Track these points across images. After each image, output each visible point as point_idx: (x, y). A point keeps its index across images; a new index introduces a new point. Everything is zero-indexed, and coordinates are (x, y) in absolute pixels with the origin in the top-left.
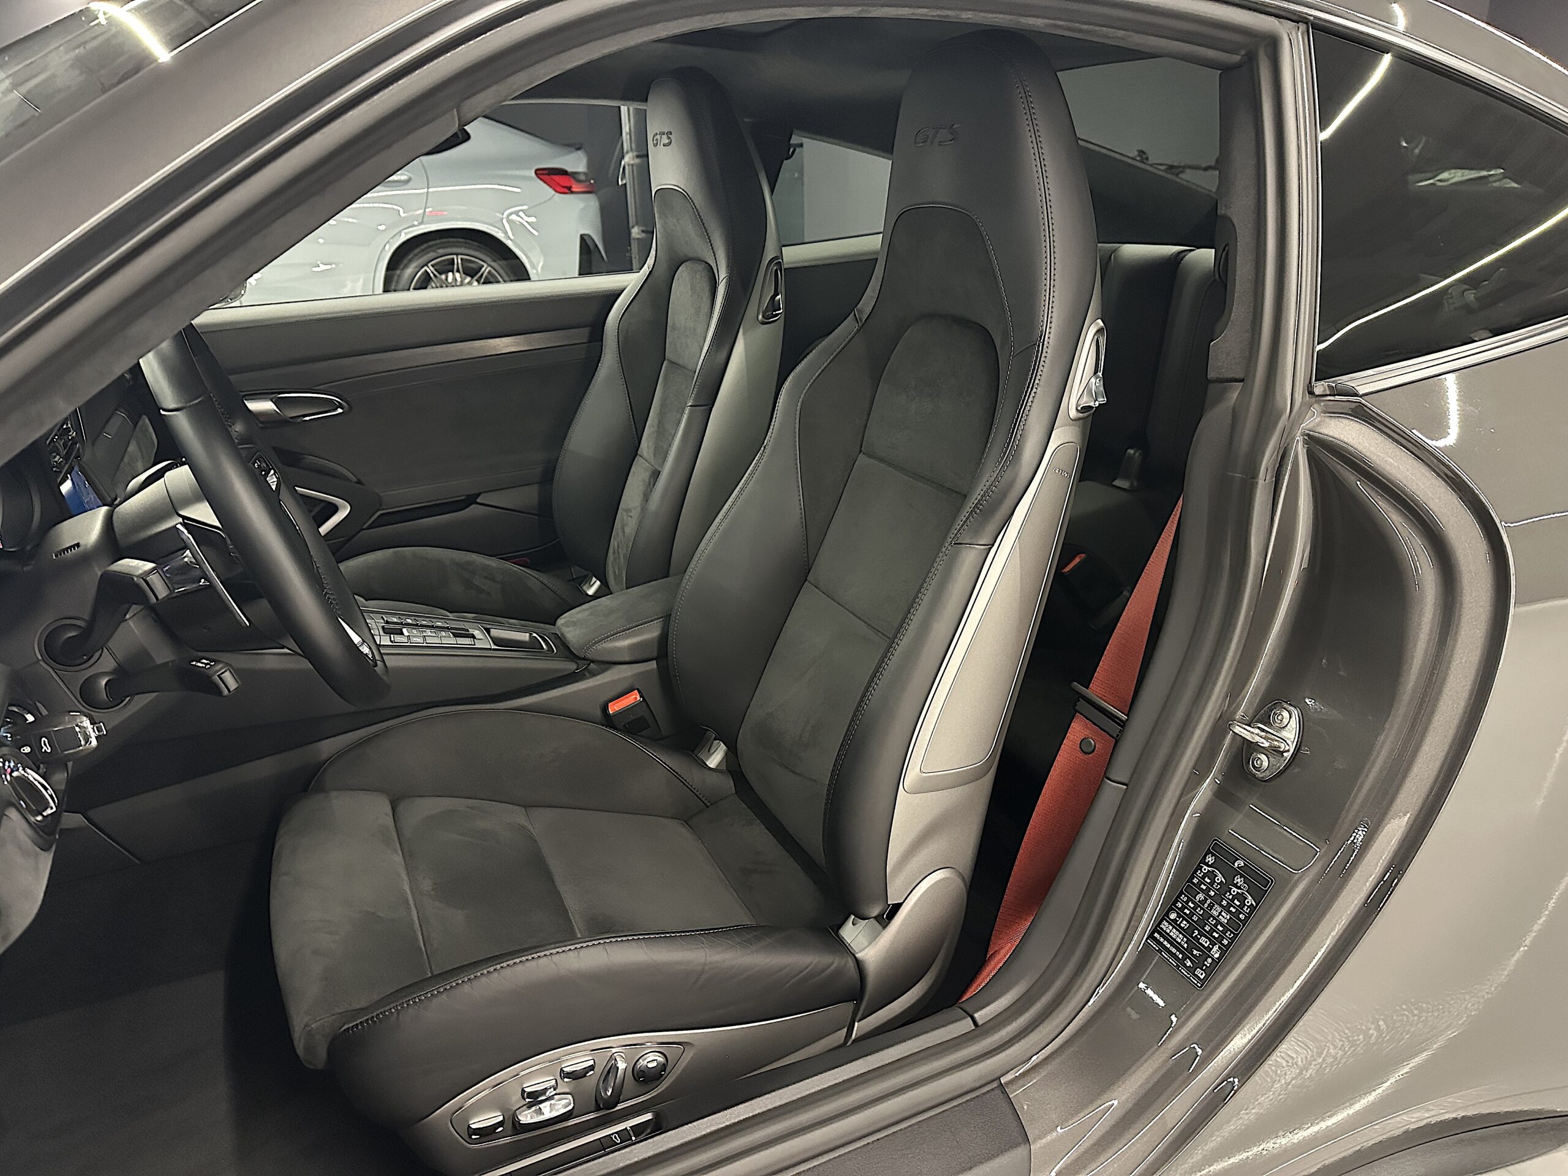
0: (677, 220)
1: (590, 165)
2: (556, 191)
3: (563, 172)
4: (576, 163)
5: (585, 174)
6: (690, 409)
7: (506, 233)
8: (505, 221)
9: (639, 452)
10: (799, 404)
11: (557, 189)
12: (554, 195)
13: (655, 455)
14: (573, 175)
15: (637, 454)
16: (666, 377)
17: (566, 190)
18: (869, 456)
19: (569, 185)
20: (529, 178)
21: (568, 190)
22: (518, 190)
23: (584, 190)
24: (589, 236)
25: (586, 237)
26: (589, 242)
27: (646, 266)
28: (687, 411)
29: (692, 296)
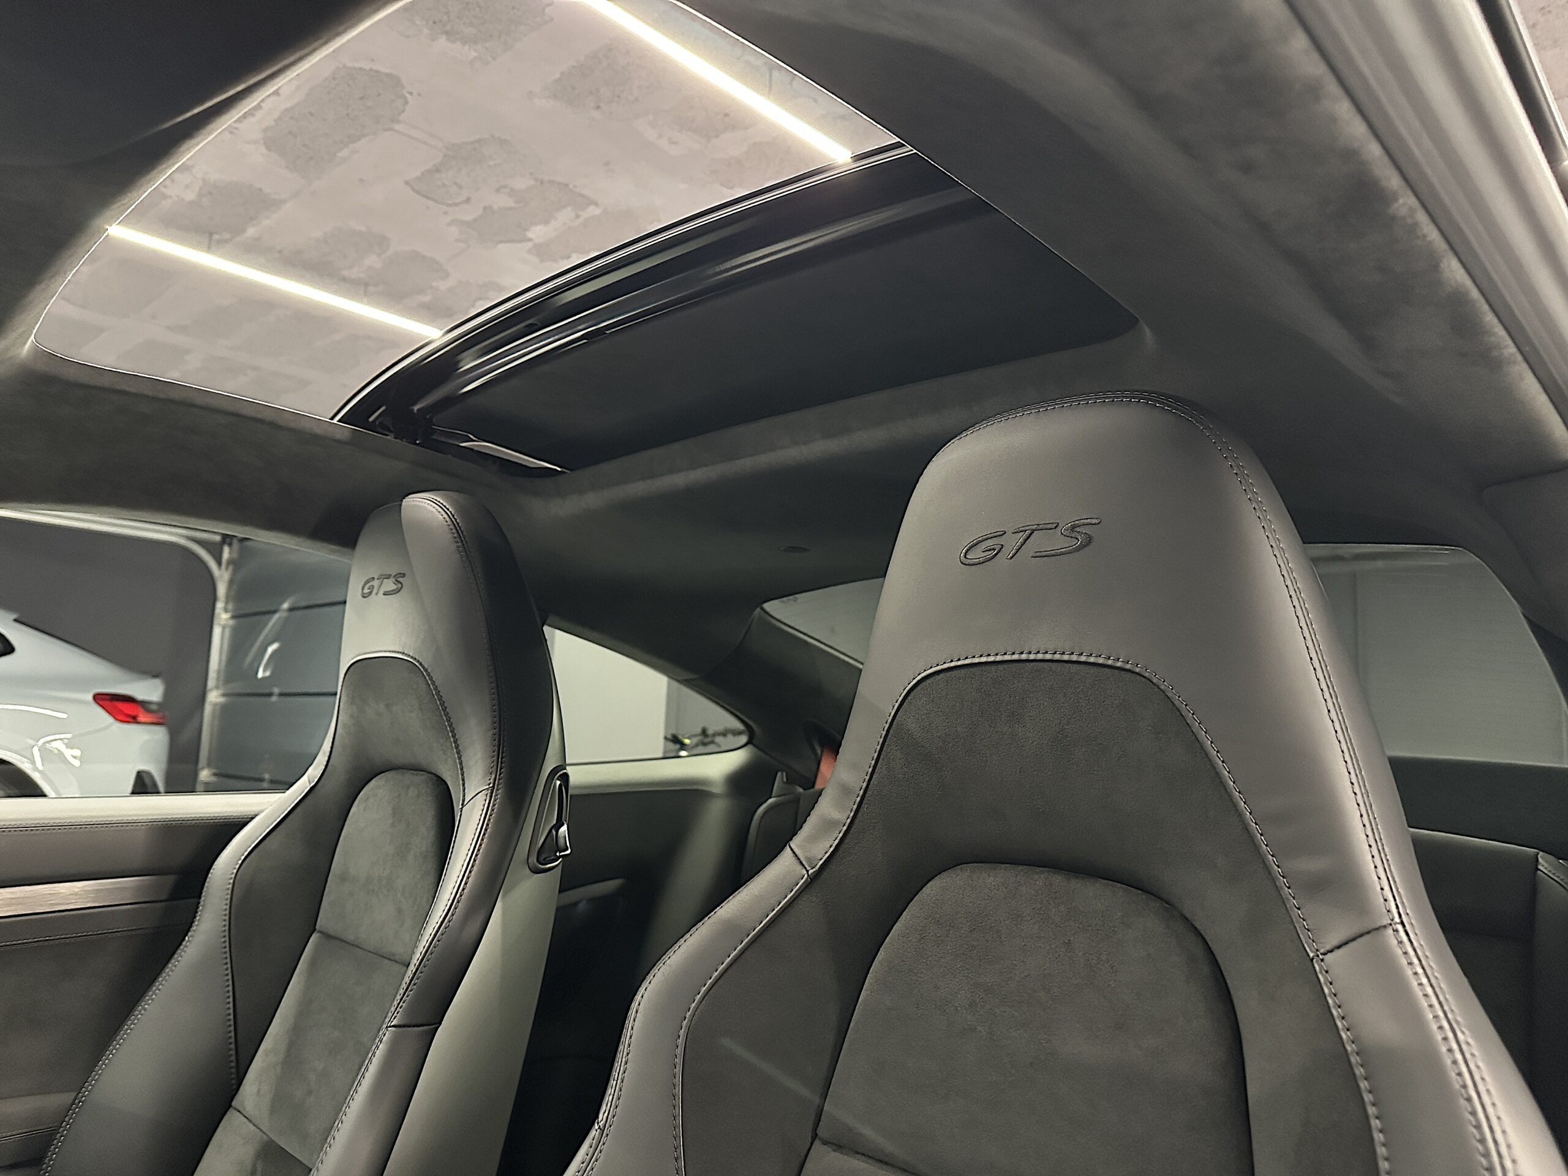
0: (387, 706)
1: (167, 694)
2: (116, 719)
3: (129, 699)
4: (149, 690)
5: (158, 704)
6: (395, 1034)
7: (33, 762)
8: (36, 750)
9: (234, 1103)
10: (682, 1032)
11: (117, 717)
12: (110, 725)
13: (273, 1110)
14: (143, 704)
15: (230, 1106)
16: (313, 963)
17: (130, 719)
18: (839, 1147)
19: (133, 714)
20: (84, 702)
21: (133, 719)
22: (64, 716)
23: (155, 720)
24: (148, 773)
25: (144, 775)
26: (147, 780)
27: (305, 778)
28: (387, 1036)
29: (393, 825)
